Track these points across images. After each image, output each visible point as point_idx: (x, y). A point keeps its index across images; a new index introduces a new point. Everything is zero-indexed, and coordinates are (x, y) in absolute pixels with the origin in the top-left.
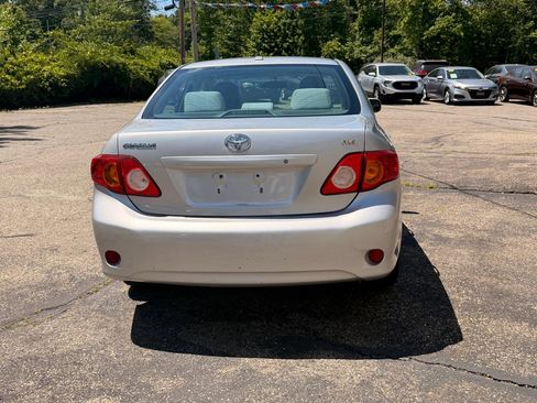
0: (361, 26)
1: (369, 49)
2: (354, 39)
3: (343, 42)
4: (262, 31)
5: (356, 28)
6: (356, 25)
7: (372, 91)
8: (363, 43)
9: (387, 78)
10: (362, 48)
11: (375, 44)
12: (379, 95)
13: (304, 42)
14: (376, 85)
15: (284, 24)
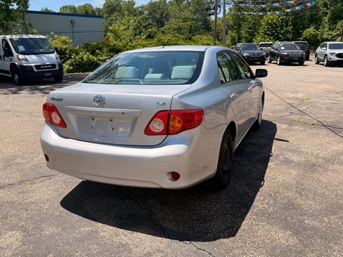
0: (329, 19)
1: (334, 33)
2: (324, 27)
3: (317, 29)
4: (268, 24)
5: (326, 21)
6: (326, 19)
7: (323, 58)
8: (330, 29)
9: (332, 51)
10: (330, 32)
11: (338, 30)
12: (328, 61)
13: (292, 30)
14: (326, 55)
15: (282, 19)
